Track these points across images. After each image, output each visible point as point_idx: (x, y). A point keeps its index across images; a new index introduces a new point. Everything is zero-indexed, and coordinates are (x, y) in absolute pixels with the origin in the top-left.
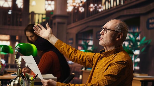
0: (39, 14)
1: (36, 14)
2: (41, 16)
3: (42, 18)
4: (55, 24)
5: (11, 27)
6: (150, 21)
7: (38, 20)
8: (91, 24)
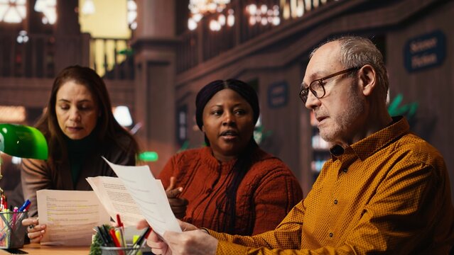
0: (105, 40)
1: (95, 39)
2: (111, 45)
3: (116, 53)
4: (140, 66)
5: (23, 82)
6: (414, 48)
7: (106, 58)
8: (252, 63)
